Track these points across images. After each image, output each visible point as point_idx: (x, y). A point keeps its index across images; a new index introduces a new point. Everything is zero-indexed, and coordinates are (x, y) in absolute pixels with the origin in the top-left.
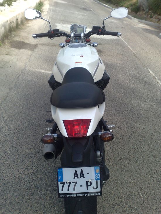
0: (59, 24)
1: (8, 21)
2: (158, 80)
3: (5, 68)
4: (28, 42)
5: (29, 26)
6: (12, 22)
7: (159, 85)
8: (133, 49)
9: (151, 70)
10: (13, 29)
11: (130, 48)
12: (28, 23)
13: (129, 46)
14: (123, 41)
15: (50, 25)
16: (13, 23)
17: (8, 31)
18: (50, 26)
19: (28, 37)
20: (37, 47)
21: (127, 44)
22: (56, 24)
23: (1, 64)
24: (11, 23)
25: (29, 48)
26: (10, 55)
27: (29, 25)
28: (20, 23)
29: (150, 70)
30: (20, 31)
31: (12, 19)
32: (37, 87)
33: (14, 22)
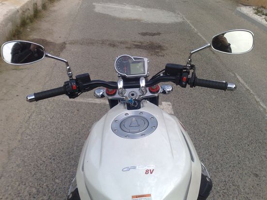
0: (99, 3)
1: (18, 11)
2: (255, 96)
3: (7, 100)
4: (52, 41)
5: (54, 11)
6: (26, 10)
7: (260, 107)
8: (206, 38)
9: (241, 76)
10: (28, 21)
11: (201, 36)
12: (54, 6)
13: (199, 34)
14: (189, 24)
15: (68, 67)
16: (28, 11)
17: (19, 26)
18: (69, 70)
19: (52, 30)
20: (65, 47)
21: (196, 30)
22: (94, 4)
23: (1, 92)
24: (24, 12)
25: (52, 52)
26: (20, 69)
27: (55, 8)
28: (40, 8)
29: (238, 77)
30: (41, 21)
31: (26, 7)
32: (60, 141)
33: (30, 9)
